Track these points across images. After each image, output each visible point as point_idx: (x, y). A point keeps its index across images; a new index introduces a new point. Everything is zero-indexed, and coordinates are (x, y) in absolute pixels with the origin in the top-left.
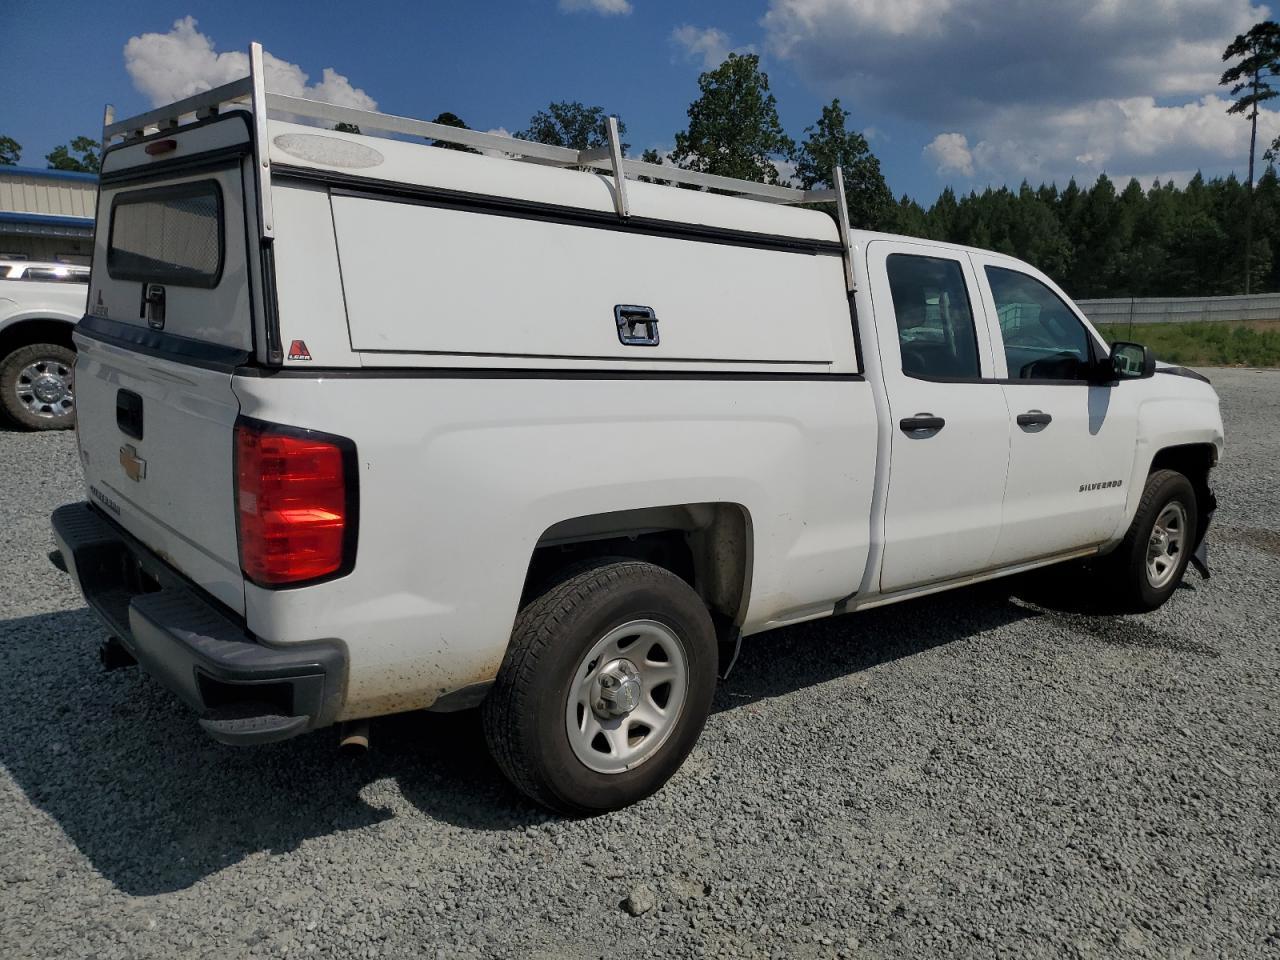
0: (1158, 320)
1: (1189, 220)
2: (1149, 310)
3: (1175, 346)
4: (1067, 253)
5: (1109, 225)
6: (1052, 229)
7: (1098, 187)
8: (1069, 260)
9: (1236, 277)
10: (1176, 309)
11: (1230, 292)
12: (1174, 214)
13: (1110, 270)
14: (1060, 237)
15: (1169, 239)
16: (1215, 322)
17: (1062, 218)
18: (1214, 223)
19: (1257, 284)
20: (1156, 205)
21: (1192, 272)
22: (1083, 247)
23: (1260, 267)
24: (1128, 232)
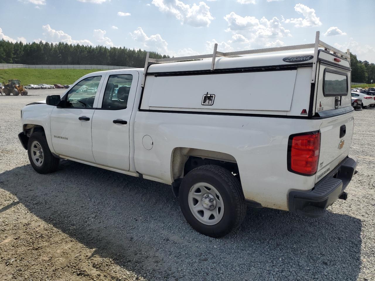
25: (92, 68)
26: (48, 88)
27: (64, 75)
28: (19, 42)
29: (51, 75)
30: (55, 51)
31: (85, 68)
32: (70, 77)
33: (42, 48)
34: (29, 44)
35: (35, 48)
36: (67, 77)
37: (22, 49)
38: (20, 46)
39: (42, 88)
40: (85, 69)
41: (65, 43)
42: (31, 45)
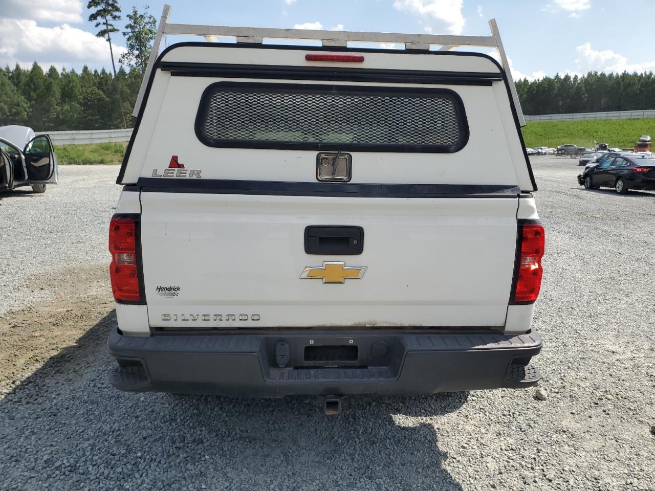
0: (88, 142)
1: (89, 91)
2: (81, 137)
3: (101, 155)
4: (25, 106)
5: (45, 90)
6: (12, 91)
7: (34, 69)
8: (27, 109)
9: (119, 120)
10: (95, 136)
11: (118, 128)
12: (80, 87)
13: (53, 115)
14: (18, 96)
15: (81, 100)
16: (116, 143)
17: (16, 84)
18: (101, 93)
19: (129, 124)
20: (69, 82)
21: (98, 117)
22: (33, 102)
23: (128, 115)
24: (58, 95)
25: (645, 117)
26: (549, 154)
27: (585, 132)
28: (522, 80)
29: (562, 131)
30: (579, 88)
31: (630, 117)
32: (595, 134)
33: (557, 86)
34: (538, 80)
35: (545, 87)
36: (591, 134)
37: (526, 90)
38: (523, 86)
39: (539, 154)
40: (629, 119)
41: (599, 73)
42: (541, 83)
